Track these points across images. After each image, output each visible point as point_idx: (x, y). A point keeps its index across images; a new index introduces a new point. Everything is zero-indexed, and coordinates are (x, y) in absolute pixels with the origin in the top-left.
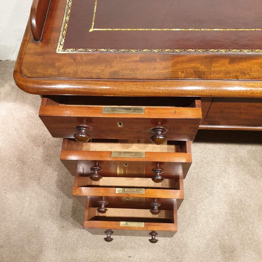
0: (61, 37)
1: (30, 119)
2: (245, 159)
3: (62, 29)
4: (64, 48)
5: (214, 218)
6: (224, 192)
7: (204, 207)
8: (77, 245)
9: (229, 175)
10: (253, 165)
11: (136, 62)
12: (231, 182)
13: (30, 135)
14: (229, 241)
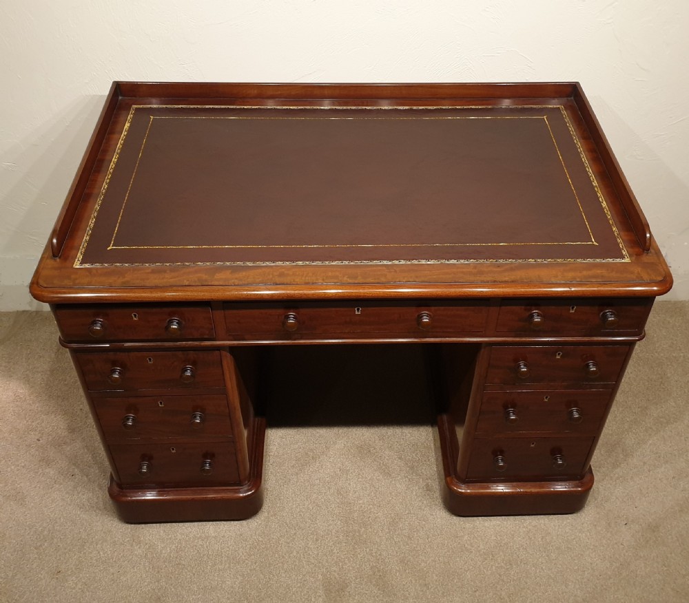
0: (79, 254)
1: (17, 403)
2: (375, 449)
3: (81, 247)
4: (81, 263)
5: (317, 540)
6: (338, 500)
7: (302, 525)
8: (80, 599)
9: (347, 474)
10: (387, 458)
11: (148, 273)
12: (350, 484)
13: (15, 428)
14: (338, 574)
